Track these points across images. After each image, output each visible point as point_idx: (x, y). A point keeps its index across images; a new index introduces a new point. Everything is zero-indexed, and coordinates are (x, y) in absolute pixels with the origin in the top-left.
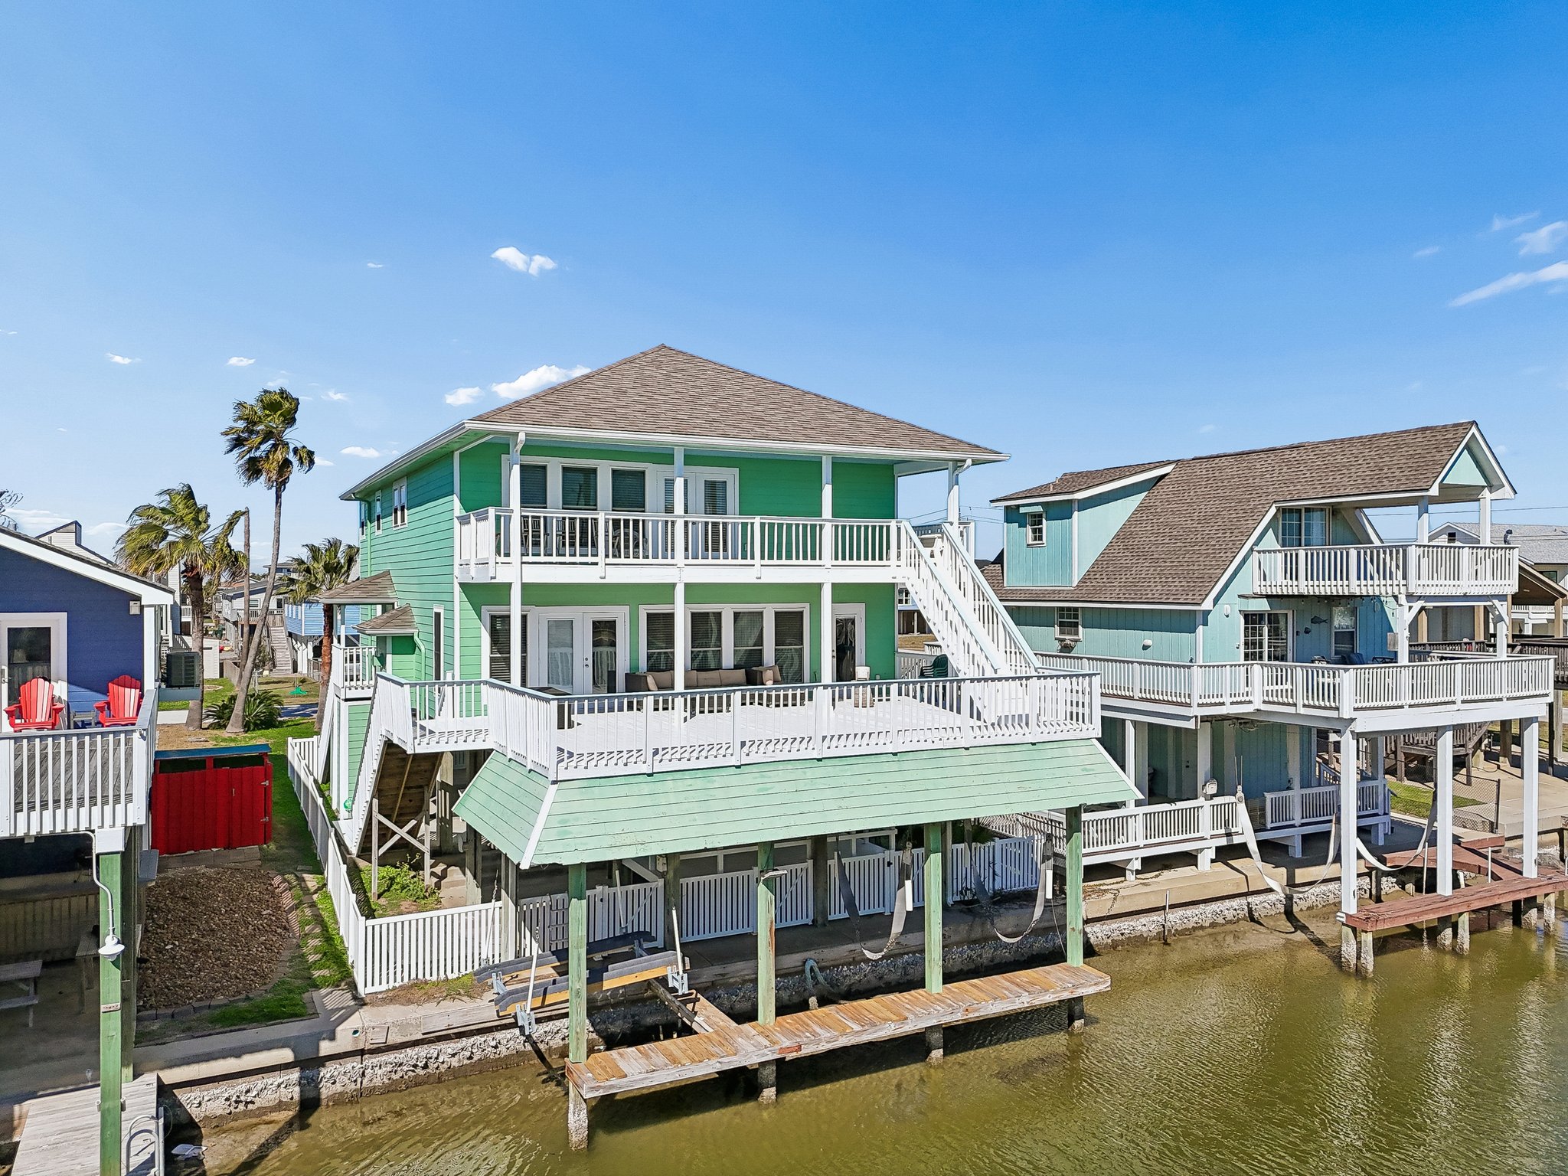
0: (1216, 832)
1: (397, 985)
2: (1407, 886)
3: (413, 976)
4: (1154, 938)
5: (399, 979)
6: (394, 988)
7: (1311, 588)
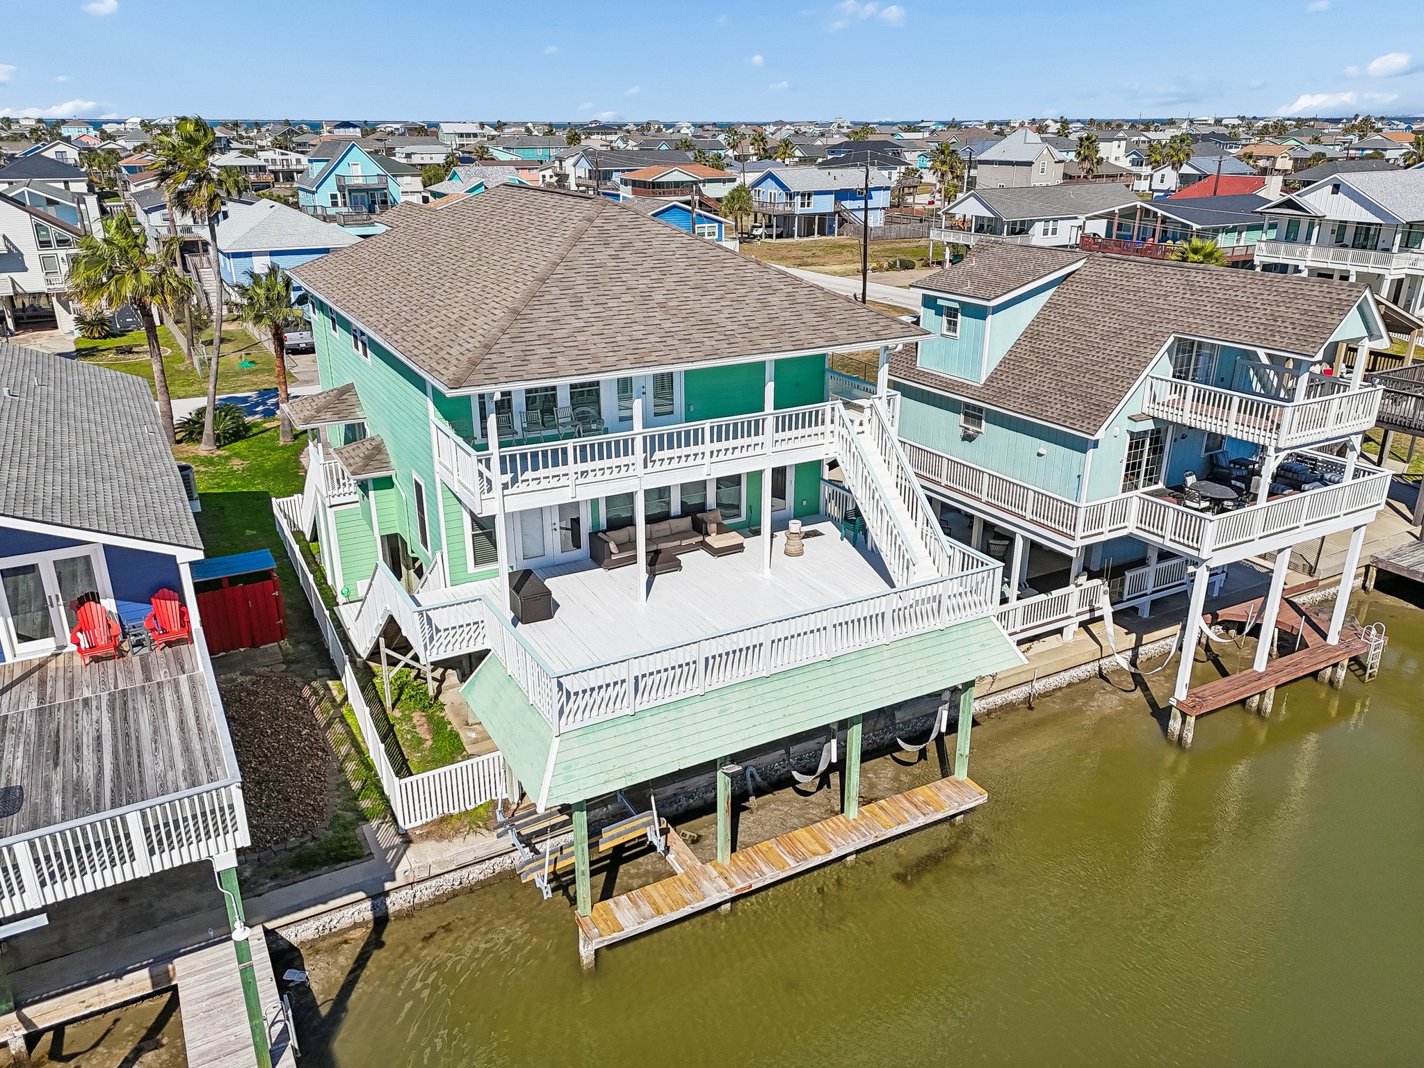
0: (1081, 610)
1: (429, 820)
2: (1230, 631)
3: (440, 812)
4: (1022, 702)
5: (430, 815)
6: (427, 824)
7: (1193, 421)
